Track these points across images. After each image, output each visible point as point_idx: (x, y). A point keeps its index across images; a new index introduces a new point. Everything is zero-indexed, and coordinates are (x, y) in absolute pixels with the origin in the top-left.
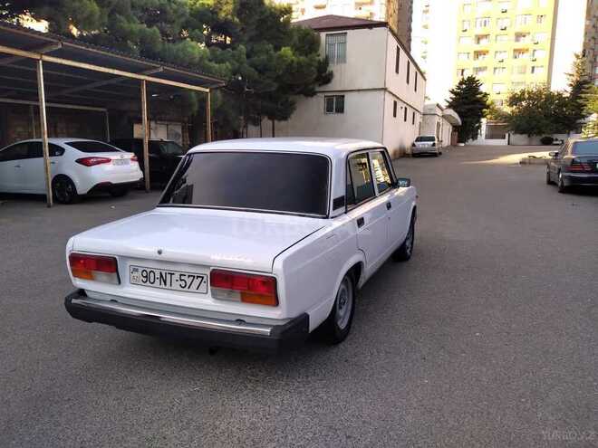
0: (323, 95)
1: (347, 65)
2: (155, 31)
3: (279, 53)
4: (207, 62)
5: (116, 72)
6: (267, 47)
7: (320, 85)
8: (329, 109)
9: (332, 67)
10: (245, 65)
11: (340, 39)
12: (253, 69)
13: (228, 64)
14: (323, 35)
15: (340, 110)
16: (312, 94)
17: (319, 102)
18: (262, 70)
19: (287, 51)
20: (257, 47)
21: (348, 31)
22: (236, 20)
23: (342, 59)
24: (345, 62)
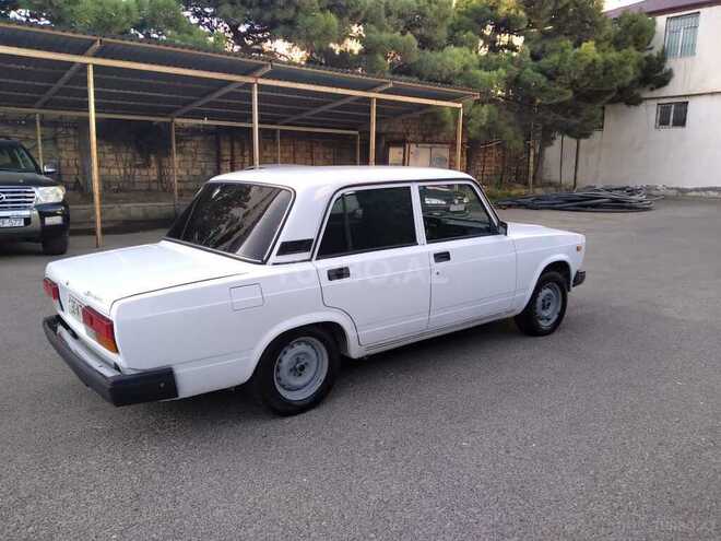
0: (655, 102)
1: (697, 56)
2: (408, 39)
3: (577, 50)
4: (471, 71)
5: (340, 91)
6: (563, 44)
7: (652, 89)
8: (663, 122)
9: (671, 63)
10: (529, 70)
11: (690, 21)
12: (539, 75)
13: (501, 70)
14: (661, 20)
15: (681, 121)
16: (635, 101)
17: (648, 112)
18: (552, 75)
19: (589, 47)
20: (549, 45)
21: (700, 10)
22: (522, 13)
23: (689, 50)
24: (693, 54)
